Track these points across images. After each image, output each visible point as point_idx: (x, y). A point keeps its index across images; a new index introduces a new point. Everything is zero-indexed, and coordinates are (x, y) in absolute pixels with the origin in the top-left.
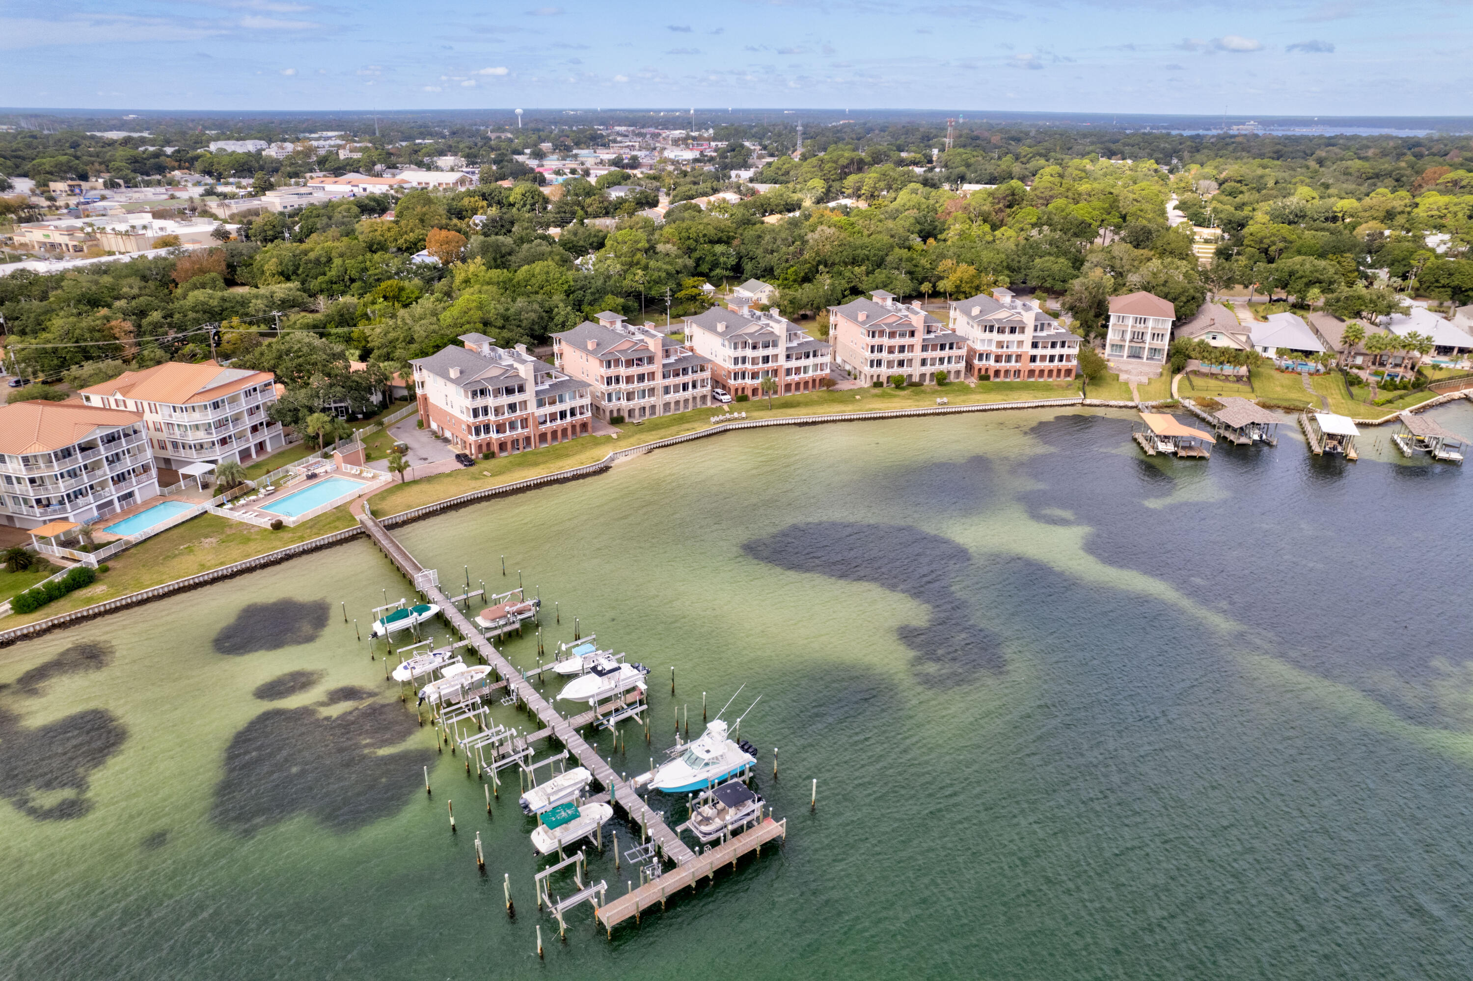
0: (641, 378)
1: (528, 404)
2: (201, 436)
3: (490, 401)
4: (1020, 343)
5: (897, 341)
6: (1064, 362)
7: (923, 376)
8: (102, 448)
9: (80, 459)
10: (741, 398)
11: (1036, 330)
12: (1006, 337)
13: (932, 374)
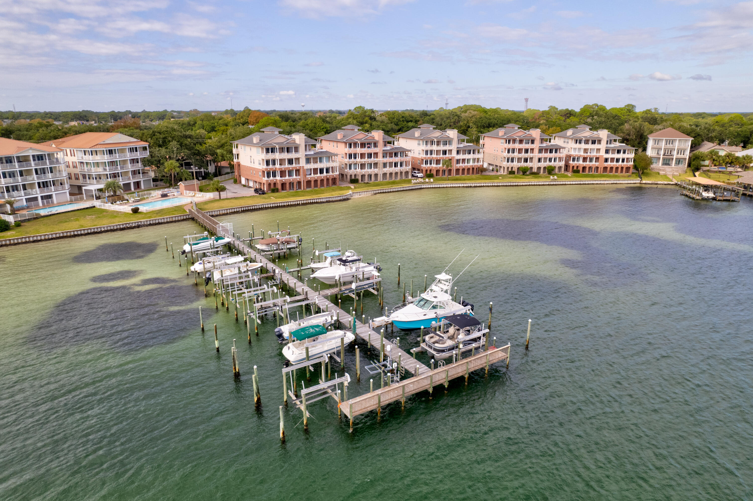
0: (370, 156)
1: (300, 160)
2: (100, 170)
3: (277, 156)
4: (598, 150)
5: (524, 146)
6: (625, 163)
7: (539, 168)
8: (32, 163)
9: (16, 167)
10: (429, 175)
11: (607, 143)
12: (590, 146)
13: (545, 168)
